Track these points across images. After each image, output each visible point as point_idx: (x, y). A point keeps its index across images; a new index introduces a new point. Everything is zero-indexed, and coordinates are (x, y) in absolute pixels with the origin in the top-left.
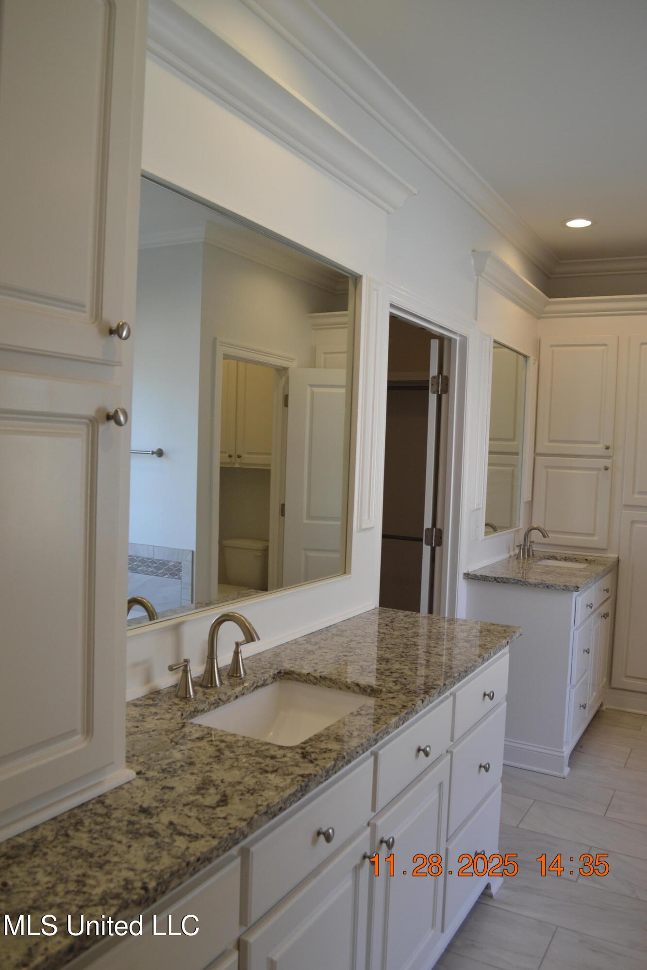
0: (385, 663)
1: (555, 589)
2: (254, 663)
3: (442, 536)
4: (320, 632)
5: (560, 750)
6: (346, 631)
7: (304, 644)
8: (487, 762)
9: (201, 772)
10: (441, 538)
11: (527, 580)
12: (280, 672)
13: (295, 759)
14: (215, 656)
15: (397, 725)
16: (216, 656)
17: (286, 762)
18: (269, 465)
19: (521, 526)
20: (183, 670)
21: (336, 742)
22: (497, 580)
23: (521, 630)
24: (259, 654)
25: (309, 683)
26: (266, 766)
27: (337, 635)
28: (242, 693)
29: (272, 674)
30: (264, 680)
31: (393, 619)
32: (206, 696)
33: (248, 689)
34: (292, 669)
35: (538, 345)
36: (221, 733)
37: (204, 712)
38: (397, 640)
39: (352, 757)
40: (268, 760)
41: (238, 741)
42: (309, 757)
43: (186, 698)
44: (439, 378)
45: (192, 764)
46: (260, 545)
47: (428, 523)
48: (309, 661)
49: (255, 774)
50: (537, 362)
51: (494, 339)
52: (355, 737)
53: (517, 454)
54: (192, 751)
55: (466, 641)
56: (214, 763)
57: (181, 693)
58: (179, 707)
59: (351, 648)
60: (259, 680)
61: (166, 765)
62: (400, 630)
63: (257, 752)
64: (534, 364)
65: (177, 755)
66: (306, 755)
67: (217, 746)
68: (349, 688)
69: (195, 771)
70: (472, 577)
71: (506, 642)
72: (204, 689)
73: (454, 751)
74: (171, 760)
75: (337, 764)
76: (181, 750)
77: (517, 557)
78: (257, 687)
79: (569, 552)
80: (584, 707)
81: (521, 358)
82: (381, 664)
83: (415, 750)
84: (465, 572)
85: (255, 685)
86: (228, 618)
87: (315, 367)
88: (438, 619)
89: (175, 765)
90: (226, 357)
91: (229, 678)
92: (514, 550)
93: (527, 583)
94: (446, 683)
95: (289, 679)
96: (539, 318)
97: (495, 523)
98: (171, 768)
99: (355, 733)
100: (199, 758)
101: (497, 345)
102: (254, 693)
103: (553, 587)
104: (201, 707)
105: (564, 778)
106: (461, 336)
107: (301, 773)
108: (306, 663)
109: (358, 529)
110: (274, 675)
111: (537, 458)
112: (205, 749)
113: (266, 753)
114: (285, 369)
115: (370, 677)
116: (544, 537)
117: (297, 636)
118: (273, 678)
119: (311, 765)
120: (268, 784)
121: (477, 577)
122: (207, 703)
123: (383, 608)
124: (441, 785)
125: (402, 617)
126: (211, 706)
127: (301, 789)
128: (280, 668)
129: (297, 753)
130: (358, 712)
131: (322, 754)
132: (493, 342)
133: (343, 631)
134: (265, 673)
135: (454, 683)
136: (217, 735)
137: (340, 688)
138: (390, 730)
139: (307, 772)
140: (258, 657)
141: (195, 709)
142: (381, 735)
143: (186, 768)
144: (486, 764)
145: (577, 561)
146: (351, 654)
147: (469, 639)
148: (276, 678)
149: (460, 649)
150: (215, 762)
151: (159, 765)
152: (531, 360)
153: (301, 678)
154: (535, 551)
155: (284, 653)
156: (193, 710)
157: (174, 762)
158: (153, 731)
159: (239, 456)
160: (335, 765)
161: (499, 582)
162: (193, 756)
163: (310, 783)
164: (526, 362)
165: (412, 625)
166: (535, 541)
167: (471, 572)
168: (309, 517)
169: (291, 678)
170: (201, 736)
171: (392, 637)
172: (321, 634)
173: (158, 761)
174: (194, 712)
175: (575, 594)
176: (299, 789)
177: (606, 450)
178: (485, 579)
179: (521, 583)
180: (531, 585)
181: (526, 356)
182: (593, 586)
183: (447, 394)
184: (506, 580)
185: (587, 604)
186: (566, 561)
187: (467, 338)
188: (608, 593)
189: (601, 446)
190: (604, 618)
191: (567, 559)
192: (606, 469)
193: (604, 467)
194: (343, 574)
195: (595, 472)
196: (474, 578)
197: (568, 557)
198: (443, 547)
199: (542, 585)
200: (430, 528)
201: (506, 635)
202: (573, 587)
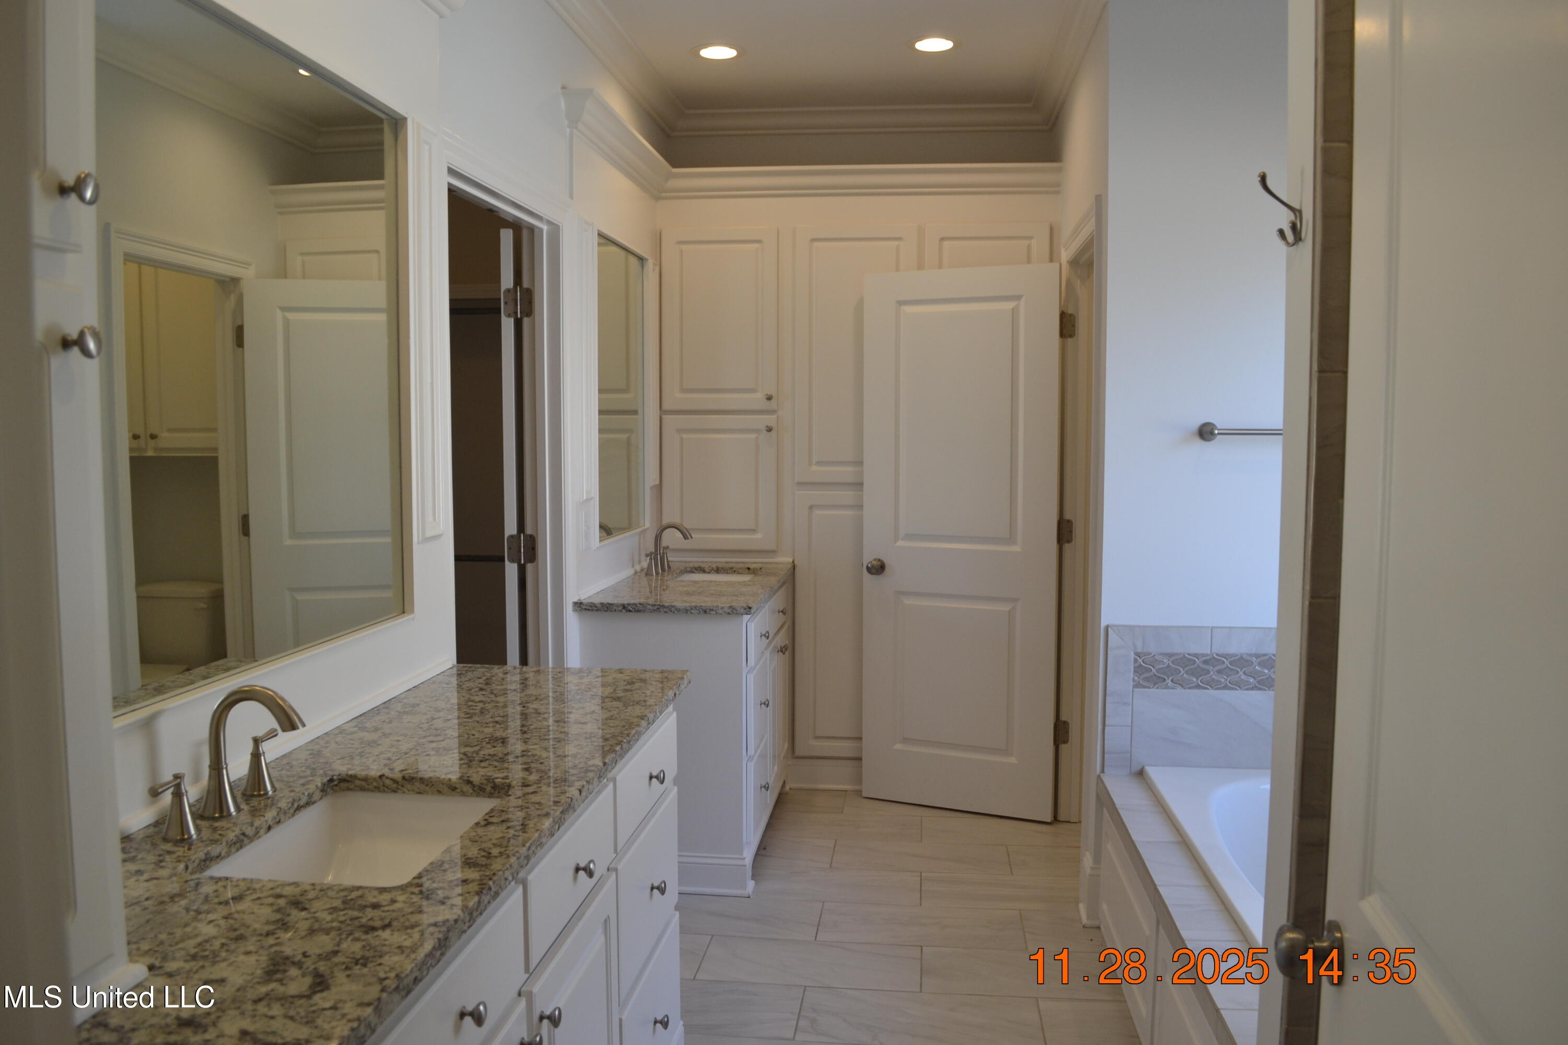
0: (501, 744)
1: (717, 613)
2: (282, 770)
3: (535, 547)
4: (376, 711)
5: (739, 857)
6: (418, 705)
7: (355, 732)
8: (662, 880)
9: (262, 947)
10: (534, 549)
11: (673, 604)
12: (331, 780)
13: (414, 903)
14: (224, 764)
15: (551, 832)
16: (226, 763)
17: (400, 910)
18: (215, 449)
19: (648, 525)
20: (173, 793)
21: (470, 868)
22: (626, 608)
23: (690, 675)
24: (284, 756)
25: (384, 791)
26: (369, 920)
27: (407, 713)
28: (278, 820)
29: (320, 785)
30: (309, 794)
31: (487, 679)
32: (219, 832)
33: (285, 813)
34: (350, 772)
35: (658, 240)
36: (271, 885)
37: (222, 859)
39: (500, 887)
40: (370, 913)
41: (306, 891)
42: (434, 896)
43: (183, 840)
44: (516, 292)
45: (240, 938)
46: (202, 590)
47: (511, 528)
48: (376, 757)
49: (357, 935)
50: (658, 268)
51: (598, 230)
52: (496, 857)
53: (635, 412)
54: (232, 918)
55: (614, 699)
56: (278, 931)
57: (174, 834)
58: (179, 856)
59: (436, 729)
60: (302, 796)
61: (195, 948)
63: (344, 902)
64: (654, 270)
65: (208, 930)
66: (428, 895)
67: (272, 904)
68: (454, 789)
69: (251, 948)
70: (587, 607)
71: (673, 695)
72: (211, 822)
73: (620, 867)
74: (199, 940)
75: (482, 900)
76: (211, 922)
77: (648, 573)
78: (299, 808)
79: (721, 560)
80: (766, 787)
81: (633, 261)
82: (495, 747)
83: (571, 872)
84: (575, 600)
85: (296, 805)
86: (244, 696)
87: (286, 278)
88: (560, 672)
89: (211, 945)
90: (129, 258)
91: (246, 800)
92: (640, 562)
93: (673, 609)
94: (607, 761)
95: (349, 789)
96: (658, 198)
97: (612, 523)
98: (205, 950)
99: (495, 851)
100: (248, 927)
101: (603, 241)
102: (296, 817)
103: (712, 610)
104: (215, 850)
105: (749, 897)
106: (549, 223)
107: (432, 920)
108: (371, 760)
109: (422, 539)
110: (324, 785)
111: (664, 417)
112: (253, 913)
113: (360, 902)
114: (235, 281)
115: (485, 767)
116: (685, 538)
117: (340, 721)
118: (322, 791)
119: (442, 907)
120: (385, 945)
121: (596, 606)
122: (224, 843)
123: (465, 665)
124: (606, 922)
125: (501, 675)
126: (230, 847)
127: (440, 945)
128: (330, 773)
129: (413, 893)
130: (486, 820)
131: (454, 889)
132: (597, 235)
133: (414, 706)
134: (308, 782)
135: (616, 761)
136: (264, 888)
137: (439, 792)
138: (544, 840)
139: (440, 918)
140: (285, 761)
141: (206, 855)
142: (533, 848)
143: (233, 947)
144: (661, 883)
145: (735, 572)
146: (440, 738)
147: (617, 695)
148: (326, 791)
149: (610, 711)
150: (279, 928)
151: (183, 949)
152: (650, 264)
153: (368, 785)
154: (671, 561)
155: (328, 750)
156: (203, 857)
157: (207, 941)
158: (147, 899)
159: (153, 437)
160: (479, 902)
161: (630, 611)
162: (236, 926)
163: (451, 934)
164: (643, 268)
166: (670, 547)
167: (584, 599)
168: (294, 534)
169: (352, 787)
170: (238, 894)
171: (496, 706)
172: (378, 714)
173: (177, 943)
174: (205, 861)
175: (746, 618)
176: (437, 945)
177: (768, 401)
178: (607, 608)
179: (665, 610)
180: (679, 611)
181: (643, 257)
182: (767, 606)
183: (531, 317)
184: (641, 606)
185: (761, 633)
186: (718, 573)
187: (559, 226)
188: (784, 614)
189: (760, 395)
190: (782, 654)
191: (720, 571)
192: (769, 430)
193: (767, 427)
194: (401, 614)
195: (753, 436)
196: (590, 608)
197: (722, 568)
198: (538, 563)
199: (696, 610)
200: (515, 535)
201: (672, 684)
202: (743, 609)
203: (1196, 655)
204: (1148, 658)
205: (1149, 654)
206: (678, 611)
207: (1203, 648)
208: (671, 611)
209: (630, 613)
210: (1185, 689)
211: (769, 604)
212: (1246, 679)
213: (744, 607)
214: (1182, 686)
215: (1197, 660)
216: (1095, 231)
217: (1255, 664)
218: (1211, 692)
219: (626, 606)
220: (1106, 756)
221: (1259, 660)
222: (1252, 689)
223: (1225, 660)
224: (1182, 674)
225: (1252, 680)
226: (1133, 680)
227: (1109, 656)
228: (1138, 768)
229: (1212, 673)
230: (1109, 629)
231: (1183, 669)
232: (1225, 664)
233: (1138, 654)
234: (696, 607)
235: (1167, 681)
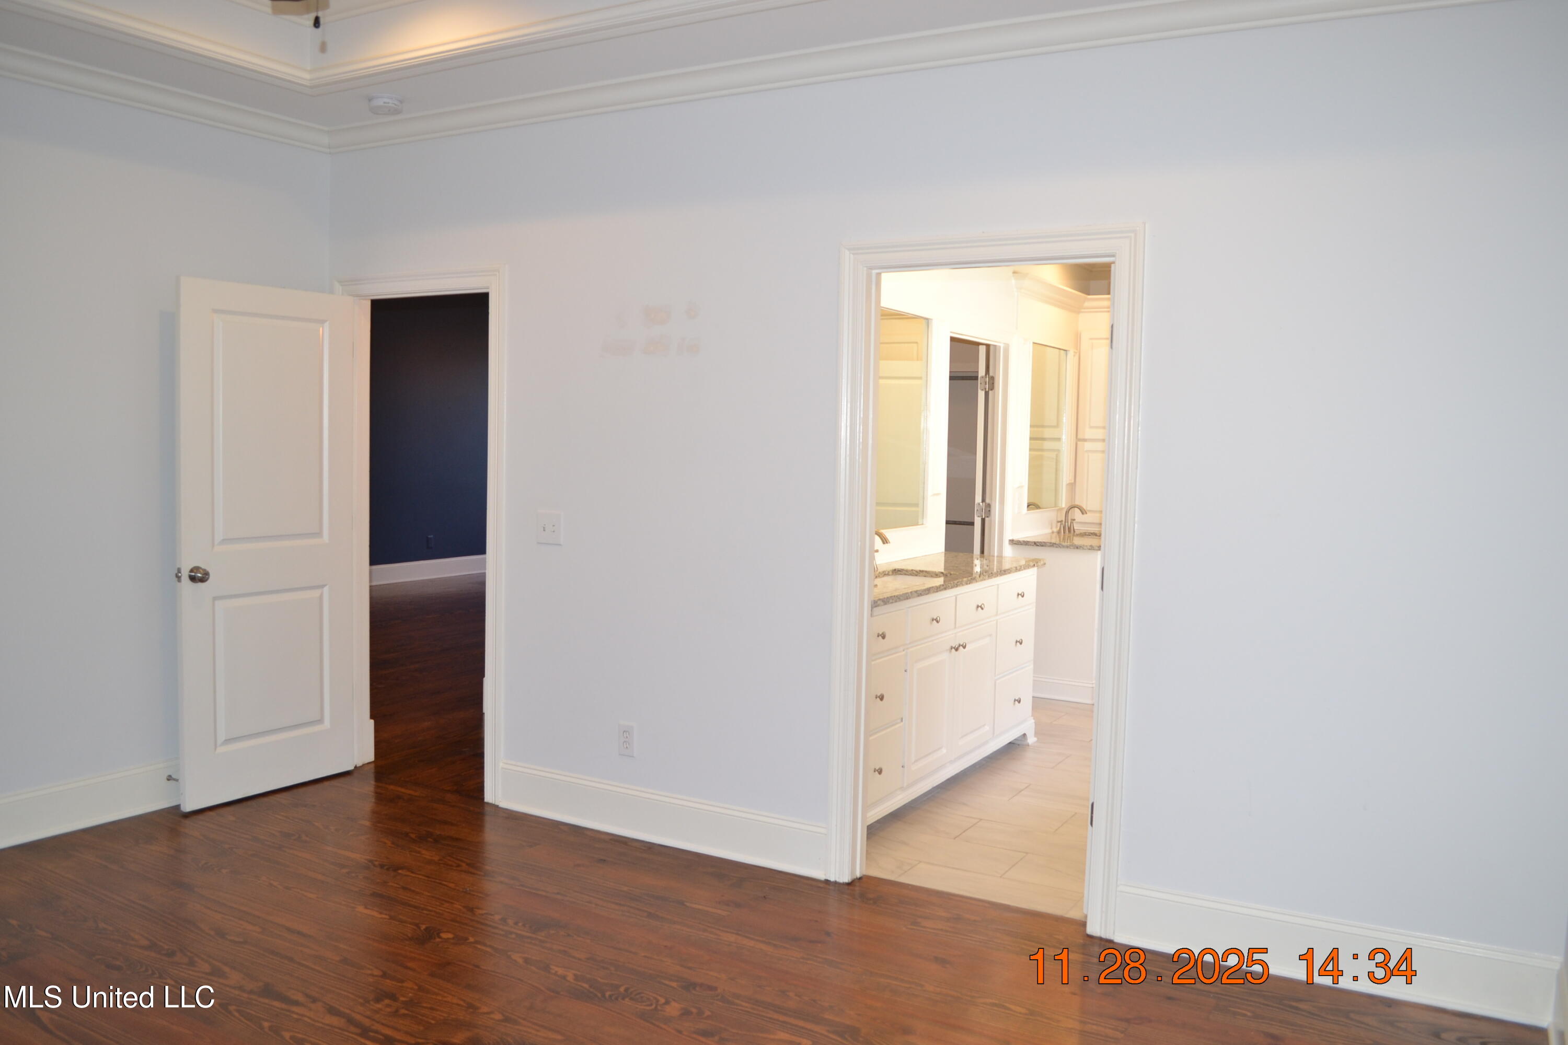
1: (1083, 548)
3: (990, 510)
19: (1063, 505)
23: (1049, 563)
35: (1075, 338)
44: (986, 378)
47: (978, 499)
50: (1077, 355)
51: (1034, 341)
64: (1075, 357)
68: (937, 575)
70: (1016, 543)
77: (1059, 530)
81: (1061, 353)
83: (976, 607)
84: (1011, 538)
92: (1055, 525)
96: (1075, 315)
97: (1037, 503)
101: (1036, 345)
106: (1005, 343)
111: (1079, 443)
116: (1085, 515)
121: (1020, 543)
130: (946, 581)
132: (1032, 343)
152: (1071, 354)
161: (1038, 546)
164: (1067, 356)
166: (1076, 519)
167: (1015, 538)
178: (1031, 543)
179: (1059, 546)
180: (1064, 546)
181: (1066, 350)
183: (993, 391)
184: (1044, 543)
187: (1010, 344)
198: (991, 518)
200: (981, 503)
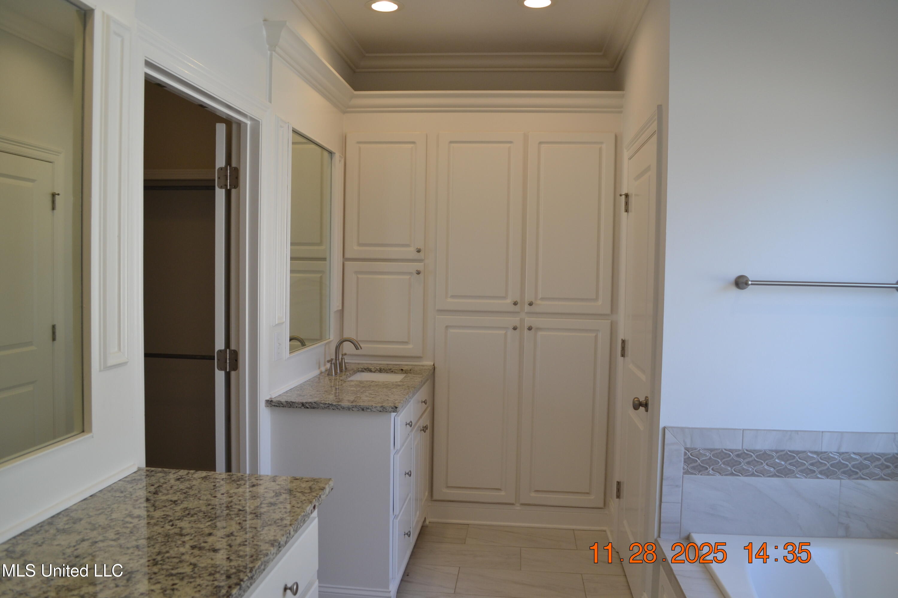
1: (371, 411)
3: (237, 359)
4: (38, 527)
10: (236, 360)
11: (340, 404)
19: (332, 338)
22: (303, 405)
23: (331, 483)
31: (159, 487)
35: (344, 140)
38: (156, 528)
44: (227, 170)
47: (220, 344)
50: (343, 159)
51: (293, 128)
53: (324, 259)
62: (165, 506)
64: (340, 161)
70: (276, 405)
71: (312, 508)
77: (329, 373)
79: (384, 362)
80: (408, 533)
81: (326, 154)
84: (268, 398)
92: (325, 365)
93: (339, 407)
96: (344, 112)
97: (302, 336)
101: (298, 136)
103: (368, 409)
106: (252, 119)
109: (102, 368)
111: (346, 263)
116: (357, 348)
121: (282, 404)
125: (172, 482)
132: (292, 131)
133: (75, 521)
145: (392, 372)
152: (337, 156)
154: (348, 364)
161: (307, 408)
164: (332, 159)
165: (184, 495)
166: (347, 353)
167: (275, 398)
172: (38, 532)
175: (393, 414)
177: (418, 253)
178: (291, 405)
179: (333, 407)
180: (344, 408)
181: (332, 151)
182: (412, 401)
183: (237, 189)
184: (315, 404)
185: (406, 423)
186: (381, 372)
187: (259, 122)
188: (426, 404)
189: (412, 249)
190: (423, 432)
191: (382, 371)
192: (418, 273)
193: (417, 271)
194: (80, 433)
195: (407, 277)
196: (278, 405)
197: (384, 369)
198: (239, 371)
199: (356, 408)
200: (223, 350)
201: (313, 496)
202: (391, 408)
203: (731, 451)
204: (695, 452)
205: (696, 449)
206: (342, 409)
207: (736, 445)
208: (338, 409)
209: (307, 409)
210: (722, 475)
211: (413, 399)
212: (768, 469)
213: (391, 407)
214: (720, 473)
215: (731, 454)
216: (656, 131)
217: (775, 457)
218: (742, 478)
219: (304, 405)
220: (662, 525)
221: (778, 454)
222: (772, 476)
223: (752, 454)
224: (720, 464)
225: (772, 469)
226: (684, 468)
227: (665, 451)
228: (686, 534)
229: (743, 464)
230: (666, 429)
231: (721, 460)
232: (753, 458)
233: (686, 449)
234: (356, 406)
235: (709, 469)
